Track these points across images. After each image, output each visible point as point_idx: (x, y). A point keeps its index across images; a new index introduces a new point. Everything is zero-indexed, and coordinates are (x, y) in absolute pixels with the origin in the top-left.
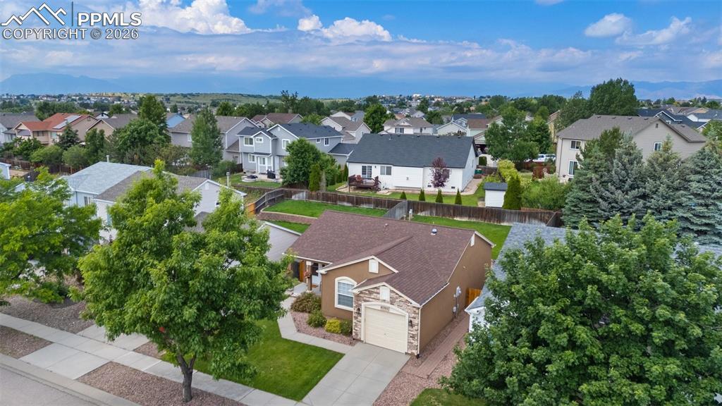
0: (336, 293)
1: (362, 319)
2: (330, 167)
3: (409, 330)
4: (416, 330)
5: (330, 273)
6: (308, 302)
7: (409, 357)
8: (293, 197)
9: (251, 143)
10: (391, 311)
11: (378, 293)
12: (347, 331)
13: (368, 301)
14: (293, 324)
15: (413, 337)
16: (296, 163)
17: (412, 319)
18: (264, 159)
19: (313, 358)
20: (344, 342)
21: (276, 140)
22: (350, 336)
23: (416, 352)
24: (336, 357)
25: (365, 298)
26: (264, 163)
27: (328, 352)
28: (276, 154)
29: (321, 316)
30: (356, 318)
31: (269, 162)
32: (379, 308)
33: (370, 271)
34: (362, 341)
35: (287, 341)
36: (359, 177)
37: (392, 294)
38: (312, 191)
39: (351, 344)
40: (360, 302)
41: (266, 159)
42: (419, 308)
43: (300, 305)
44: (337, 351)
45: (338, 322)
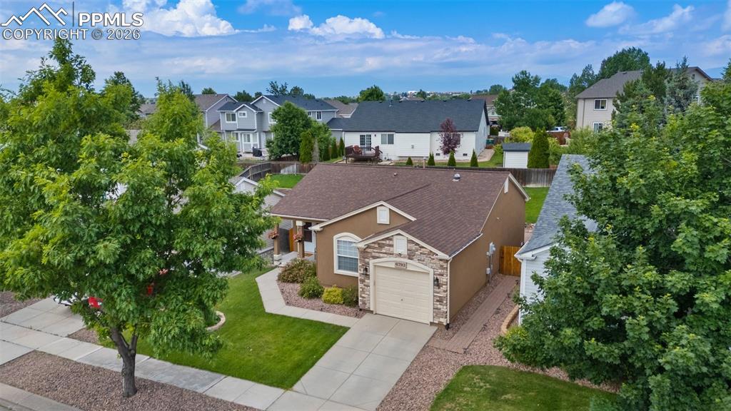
0: (336, 255)
1: (370, 282)
2: (322, 135)
3: (434, 292)
4: (445, 291)
5: (326, 228)
6: (299, 270)
7: (436, 328)
8: (282, 172)
9: (234, 119)
10: (409, 268)
11: (392, 246)
12: (351, 301)
13: (378, 257)
14: (281, 296)
15: (440, 301)
16: (284, 131)
17: (438, 277)
18: (249, 136)
19: (307, 334)
20: (348, 314)
21: (261, 114)
22: (354, 307)
23: (445, 321)
24: (340, 331)
25: (373, 254)
26: (249, 141)
27: (326, 327)
28: (261, 130)
29: (318, 285)
30: (363, 281)
31: (255, 140)
32: (393, 266)
33: (378, 222)
34: (372, 312)
35: (271, 315)
36: (356, 147)
37: (410, 245)
38: (303, 162)
39: (357, 315)
40: (367, 260)
41: (251, 136)
42: (447, 261)
43: (290, 273)
44: (339, 324)
45: (339, 291)
